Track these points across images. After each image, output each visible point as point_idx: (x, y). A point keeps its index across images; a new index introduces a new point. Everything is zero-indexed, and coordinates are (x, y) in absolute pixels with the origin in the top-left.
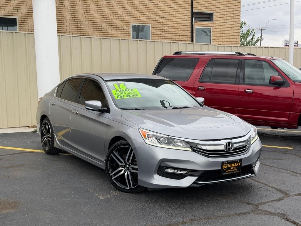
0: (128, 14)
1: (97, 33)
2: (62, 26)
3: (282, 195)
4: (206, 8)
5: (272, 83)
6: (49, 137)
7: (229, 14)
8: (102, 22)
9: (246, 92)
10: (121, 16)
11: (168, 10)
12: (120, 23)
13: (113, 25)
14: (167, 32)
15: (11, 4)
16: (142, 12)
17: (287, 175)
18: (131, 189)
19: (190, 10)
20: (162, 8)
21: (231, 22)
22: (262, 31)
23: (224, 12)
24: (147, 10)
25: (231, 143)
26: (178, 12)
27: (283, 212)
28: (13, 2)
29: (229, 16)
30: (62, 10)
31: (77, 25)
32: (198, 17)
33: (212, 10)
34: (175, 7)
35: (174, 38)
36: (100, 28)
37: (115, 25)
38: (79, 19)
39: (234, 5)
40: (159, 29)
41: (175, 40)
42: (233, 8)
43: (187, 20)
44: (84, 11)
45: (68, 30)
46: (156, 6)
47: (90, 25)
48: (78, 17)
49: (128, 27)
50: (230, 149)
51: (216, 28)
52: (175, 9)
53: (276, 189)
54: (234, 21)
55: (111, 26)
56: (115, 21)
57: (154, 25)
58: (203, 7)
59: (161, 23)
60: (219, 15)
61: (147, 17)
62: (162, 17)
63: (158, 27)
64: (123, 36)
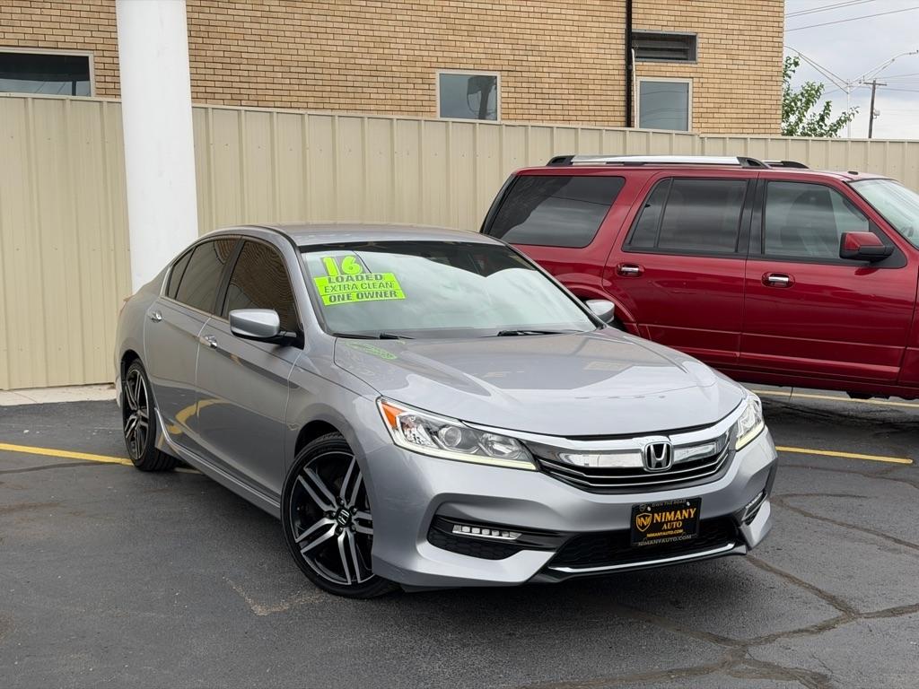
0: (429, 42)
1: (332, 101)
2: (226, 78)
3: (833, 613)
4: (673, 18)
5: (847, 253)
6: (144, 419)
7: (748, 38)
8: (348, 66)
9: (767, 282)
10: (407, 47)
11: (554, 28)
12: (404, 69)
13: (383, 74)
14: (551, 96)
15: (71, 13)
16: (471, 33)
17: (869, 546)
18: (355, 584)
19: (624, 26)
20: (536, 21)
21: (753, 63)
22: (874, 89)
23: (729, 32)
24: (486, 29)
25: (665, 447)
26: (586, 34)
27: (822, 671)
28: (79, 8)
29: (746, 43)
30: (226, 30)
31: (272, 75)
32: (646, 49)
33: (693, 25)
34: (577, 18)
35: (571, 113)
36: (341, 83)
37: (389, 74)
38: (278, 57)
39: (764, 8)
40: (524, 85)
41: (574, 118)
42: (760, 18)
43: (613, 57)
44: (293, 34)
45: (243, 91)
46: (517, 15)
47: (312, 76)
48: (275, 51)
49: (427, 81)
50: (661, 466)
51: (706, 80)
52: (575, 23)
53: (819, 592)
54: (763, 59)
55: (375, 79)
56: (388, 63)
57: (510, 73)
58: (665, 18)
59: (531, 69)
60: (714, 41)
61: (487, 51)
62: (534, 49)
63: (521, 79)
64: (413, 109)
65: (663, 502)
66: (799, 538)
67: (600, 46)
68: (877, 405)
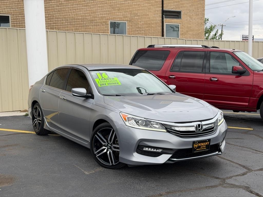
0: (107, 12)
1: (80, 29)
2: (49, 22)
3: (245, 170)
4: (175, 6)
5: (234, 72)
6: (40, 120)
7: (195, 12)
8: (84, 19)
9: (211, 80)
10: (101, 14)
11: (142, 9)
12: (100, 20)
13: (94, 21)
14: (141, 28)
15: (4, 3)
16: (119, 10)
17: (249, 152)
18: (113, 165)
19: (161, 8)
20: (137, 7)
21: (197, 19)
22: (222, 27)
23: (190, 11)
24: (123, 9)
25: (201, 125)
26: (151, 11)
27: (247, 185)
28: (6, 2)
29: (195, 14)
30: (49, 8)
31: (62, 22)
32: (167, 15)
33: (180, 8)
34: (148, 6)
35: (147, 33)
36: (82, 24)
37: (96, 22)
39: (200, 4)
40: (134, 25)
42: (198, 7)
43: (158, 17)
44: (68, 10)
45: (54, 26)
46: (132, 5)
47: (74, 22)
48: (63, 15)
49: (106, 24)
50: (200, 130)
51: (184, 24)
52: (148, 8)
53: (240, 165)
54: (199, 18)
55: (92, 23)
56: (95, 18)
57: (130, 22)
58: (172, 6)
59: (136, 20)
60: (186, 13)
61: (123, 15)
62: (136, 15)
63: (133, 23)
64: (102, 32)
65: (201, 140)
66: (229, 150)
67: (155, 14)
68: (239, 114)
